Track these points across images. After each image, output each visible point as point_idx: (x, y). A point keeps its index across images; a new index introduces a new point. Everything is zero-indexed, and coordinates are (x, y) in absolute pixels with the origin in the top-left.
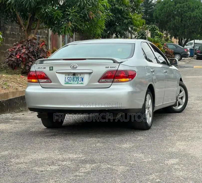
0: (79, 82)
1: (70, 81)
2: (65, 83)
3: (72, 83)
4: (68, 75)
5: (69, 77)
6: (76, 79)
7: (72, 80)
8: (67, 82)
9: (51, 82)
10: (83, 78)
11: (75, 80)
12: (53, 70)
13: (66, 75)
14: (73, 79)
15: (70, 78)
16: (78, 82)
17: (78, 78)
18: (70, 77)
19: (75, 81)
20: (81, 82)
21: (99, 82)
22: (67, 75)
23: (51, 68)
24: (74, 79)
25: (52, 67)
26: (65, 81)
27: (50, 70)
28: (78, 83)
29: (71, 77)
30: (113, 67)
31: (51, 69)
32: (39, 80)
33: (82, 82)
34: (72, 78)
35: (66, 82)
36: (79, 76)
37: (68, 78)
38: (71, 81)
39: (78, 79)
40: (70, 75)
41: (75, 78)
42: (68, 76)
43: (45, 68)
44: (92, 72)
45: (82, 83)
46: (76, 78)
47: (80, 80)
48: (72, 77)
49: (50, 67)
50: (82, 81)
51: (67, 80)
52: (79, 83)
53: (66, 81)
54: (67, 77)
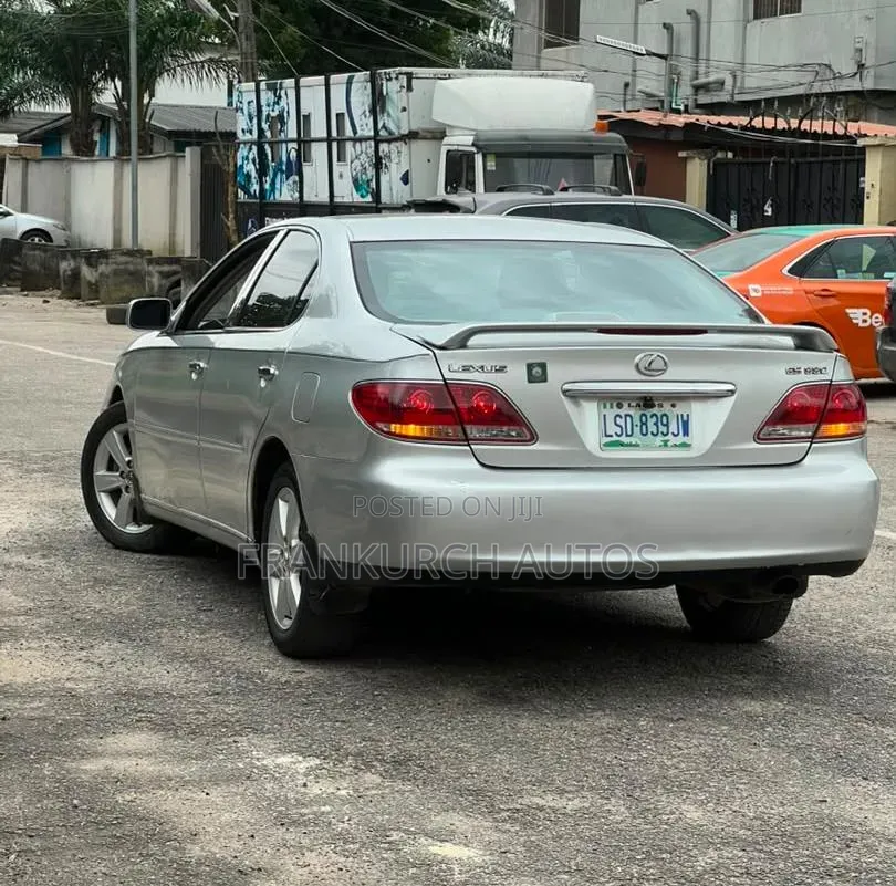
0: (670, 437)
1: (627, 435)
2: (605, 445)
3: (637, 445)
4: (615, 404)
5: (622, 412)
6: (656, 424)
7: (637, 430)
8: (615, 438)
9: (533, 438)
10: (685, 418)
11: (652, 428)
12: (545, 380)
13: (605, 407)
14: (642, 424)
15: (628, 418)
16: (666, 438)
17: (665, 422)
18: (626, 415)
19: (652, 433)
20: (681, 439)
21: (758, 438)
22: (611, 407)
23: (537, 371)
24: (646, 424)
25: (543, 366)
26: (606, 436)
27: (531, 379)
28: (666, 443)
29: (631, 413)
30: (814, 371)
31: (537, 373)
32: (468, 428)
33: (686, 439)
34: (637, 421)
35: (609, 439)
36: (667, 407)
37: (619, 421)
38: (631, 436)
39: (667, 425)
40: (625, 405)
41: (651, 422)
42: (616, 411)
43: (502, 369)
44: (733, 392)
45: (685, 445)
46: (654, 419)
47: (673, 428)
48: (636, 413)
49: (530, 367)
50: (686, 433)
51: (612, 429)
52: (669, 444)
53: (608, 433)
54: (611, 413)
